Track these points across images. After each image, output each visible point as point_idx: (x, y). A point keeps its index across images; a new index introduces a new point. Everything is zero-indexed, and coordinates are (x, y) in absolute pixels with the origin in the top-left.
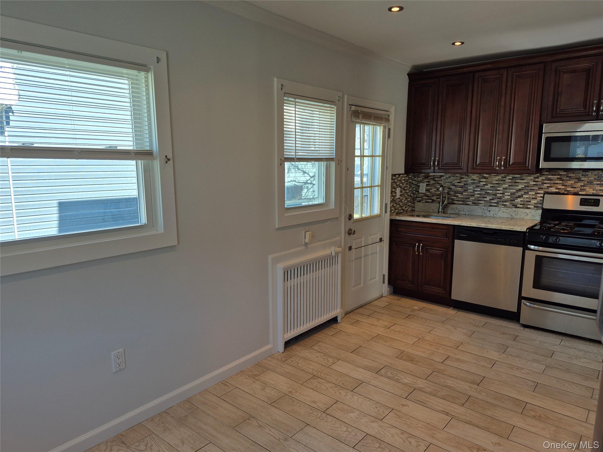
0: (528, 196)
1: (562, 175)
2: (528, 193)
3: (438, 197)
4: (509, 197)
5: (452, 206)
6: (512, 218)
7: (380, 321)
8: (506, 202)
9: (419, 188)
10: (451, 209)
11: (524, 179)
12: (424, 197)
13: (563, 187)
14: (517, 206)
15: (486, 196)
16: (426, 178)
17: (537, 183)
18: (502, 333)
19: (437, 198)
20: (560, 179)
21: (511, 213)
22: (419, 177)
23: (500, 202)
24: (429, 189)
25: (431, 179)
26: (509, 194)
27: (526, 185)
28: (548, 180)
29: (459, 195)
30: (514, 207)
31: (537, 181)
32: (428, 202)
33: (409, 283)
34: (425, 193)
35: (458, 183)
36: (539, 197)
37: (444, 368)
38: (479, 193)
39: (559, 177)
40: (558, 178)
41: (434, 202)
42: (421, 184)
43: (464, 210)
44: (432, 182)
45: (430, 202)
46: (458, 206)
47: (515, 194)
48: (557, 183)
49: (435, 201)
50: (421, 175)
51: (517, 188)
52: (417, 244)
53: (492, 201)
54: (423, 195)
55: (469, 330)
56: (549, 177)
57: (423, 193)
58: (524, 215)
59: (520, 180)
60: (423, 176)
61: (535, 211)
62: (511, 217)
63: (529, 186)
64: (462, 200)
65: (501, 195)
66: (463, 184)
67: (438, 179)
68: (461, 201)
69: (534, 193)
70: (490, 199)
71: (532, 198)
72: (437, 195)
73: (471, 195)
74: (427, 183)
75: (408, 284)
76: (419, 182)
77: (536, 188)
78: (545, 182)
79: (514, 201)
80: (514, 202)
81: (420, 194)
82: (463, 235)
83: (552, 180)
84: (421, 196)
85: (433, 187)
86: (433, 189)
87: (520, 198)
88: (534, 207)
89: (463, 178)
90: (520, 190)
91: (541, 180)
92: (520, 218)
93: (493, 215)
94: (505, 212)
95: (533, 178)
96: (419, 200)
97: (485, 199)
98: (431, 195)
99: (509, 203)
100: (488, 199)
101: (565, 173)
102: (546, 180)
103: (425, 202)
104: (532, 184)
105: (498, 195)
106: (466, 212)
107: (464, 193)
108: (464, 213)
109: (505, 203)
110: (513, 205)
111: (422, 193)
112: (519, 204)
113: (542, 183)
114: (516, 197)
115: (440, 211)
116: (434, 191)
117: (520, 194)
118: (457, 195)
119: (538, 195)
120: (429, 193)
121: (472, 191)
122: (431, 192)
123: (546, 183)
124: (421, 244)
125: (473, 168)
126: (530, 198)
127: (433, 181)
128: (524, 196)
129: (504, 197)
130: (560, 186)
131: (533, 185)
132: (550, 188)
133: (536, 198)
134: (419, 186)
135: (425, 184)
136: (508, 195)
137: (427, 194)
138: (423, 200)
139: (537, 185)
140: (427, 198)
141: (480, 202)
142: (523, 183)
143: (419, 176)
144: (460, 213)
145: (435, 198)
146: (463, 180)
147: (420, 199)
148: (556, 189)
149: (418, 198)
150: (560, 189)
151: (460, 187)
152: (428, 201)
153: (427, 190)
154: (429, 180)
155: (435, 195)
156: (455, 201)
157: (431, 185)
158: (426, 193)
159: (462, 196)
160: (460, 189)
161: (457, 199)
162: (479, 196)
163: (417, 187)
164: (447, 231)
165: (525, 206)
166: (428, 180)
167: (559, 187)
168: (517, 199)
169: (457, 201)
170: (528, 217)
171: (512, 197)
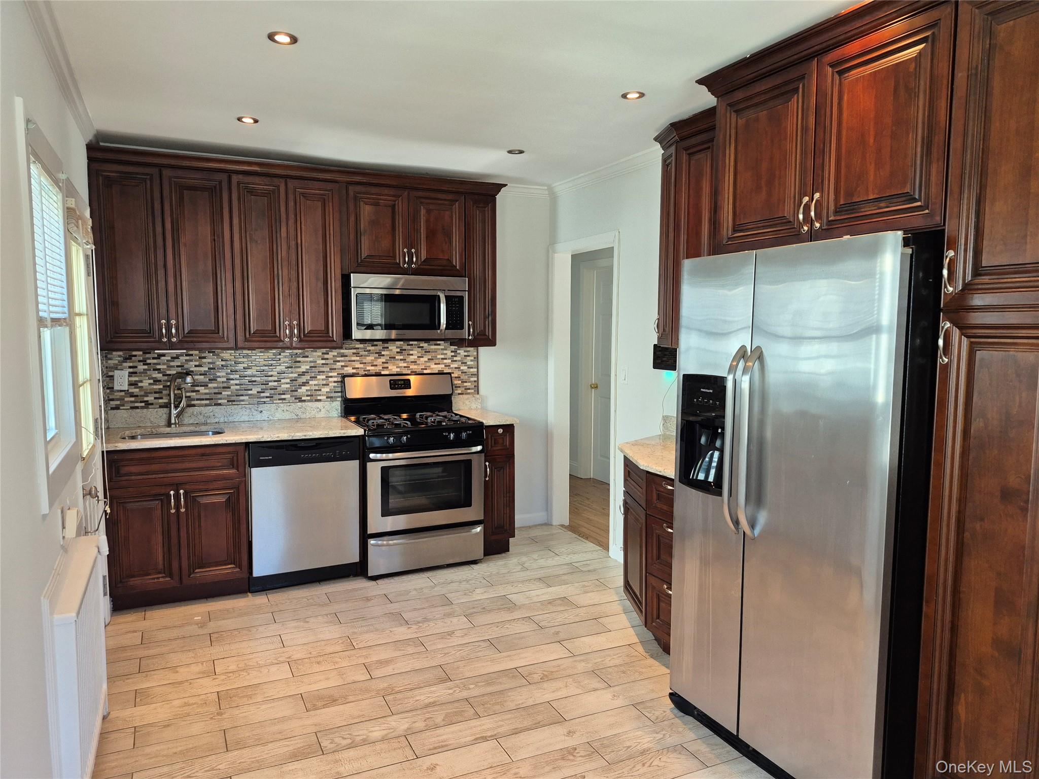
0: (316, 382)
1: (358, 348)
2: (316, 377)
3: (157, 395)
4: (288, 386)
5: (191, 410)
6: (298, 420)
7: (180, 670)
8: (284, 394)
9: (113, 379)
10: (192, 416)
11: (307, 357)
12: (126, 399)
13: (362, 366)
14: (301, 398)
15: (250, 387)
16: (128, 361)
17: (327, 362)
18: (364, 599)
19: (155, 398)
20: (357, 354)
21: (296, 410)
22: (110, 359)
23: (274, 395)
24: (135, 381)
25: (140, 361)
26: (288, 381)
27: (312, 364)
28: (342, 356)
29: (202, 390)
30: (298, 401)
31: (327, 359)
32: (137, 408)
33: (161, 575)
34: (128, 391)
35: (196, 366)
36: (331, 382)
37: (388, 684)
38: (237, 382)
39: (355, 351)
40: (354, 354)
41: (150, 406)
42: (117, 373)
43: (216, 414)
44: (141, 367)
45: (142, 408)
46: (202, 408)
47: (296, 380)
48: (354, 361)
49: (152, 404)
50: (114, 353)
51: (299, 370)
52: (172, 492)
53: (262, 395)
54: (123, 394)
55: (327, 615)
56: (342, 351)
57: (124, 391)
58: (315, 411)
59: (303, 357)
60: (120, 356)
61: (330, 404)
62: (296, 417)
63: (316, 367)
64: (208, 397)
65: (276, 384)
66: (207, 369)
67: (155, 361)
68: (207, 399)
69: (324, 377)
70: (258, 392)
71: (323, 385)
72: (156, 393)
73: (224, 388)
74: (131, 370)
75: (158, 578)
76: (112, 368)
77: (326, 369)
78: (338, 359)
79: (297, 391)
80: (295, 393)
81: (116, 394)
82: (266, 458)
83: (347, 356)
84: (118, 397)
85: (144, 376)
86: (144, 381)
87: (304, 386)
88: (327, 398)
89: (204, 358)
90: (303, 374)
91: (332, 357)
92: (309, 418)
93: (268, 418)
94: (287, 410)
95: (320, 354)
96: (116, 405)
97: (250, 392)
98: (142, 393)
99: (289, 396)
100: (254, 392)
101: (362, 346)
102: (339, 357)
103: (129, 408)
104: (319, 364)
105: (270, 384)
106: (220, 417)
107: (210, 385)
108: (217, 420)
109: (283, 397)
110: (295, 399)
111: (121, 391)
112: (304, 396)
113: (334, 361)
114: (299, 385)
115: (173, 421)
116: (147, 384)
117: (304, 379)
118: (197, 388)
119: (330, 379)
120: (137, 390)
121: (224, 379)
122: (142, 387)
123: (339, 361)
124: (182, 491)
125: (246, 340)
126: (320, 385)
127: (144, 364)
128: (311, 382)
129: (280, 386)
130: (358, 365)
131: (322, 364)
132: (345, 368)
133: (328, 385)
134: (112, 376)
135: (126, 373)
136: (287, 383)
137: (133, 393)
138: (126, 405)
139: (327, 364)
140: (133, 399)
141: (242, 398)
142: (307, 362)
143: (109, 356)
144: (208, 422)
145: (153, 398)
146: (204, 360)
147: (118, 402)
148: (353, 369)
149: (112, 402)
150: (358, 368)
151: (200, 375)
152: (136, 405)
153: (131, 384)
154: (135, 364)
155: (151, 393)
156: (194, 400)
157: (140, 373)
158: (130, 391)
159: (207, 391)
160: (203, 377)
161: (198, 397)
162: (238, 387)
163: (108, 378)
164: (233, 455)
165: (314, 397)
166: (131, 364)
167: (356, 366)
168: (301, 388)
169: (198, 400)
170: (322, 414)
171: (292, 386)
